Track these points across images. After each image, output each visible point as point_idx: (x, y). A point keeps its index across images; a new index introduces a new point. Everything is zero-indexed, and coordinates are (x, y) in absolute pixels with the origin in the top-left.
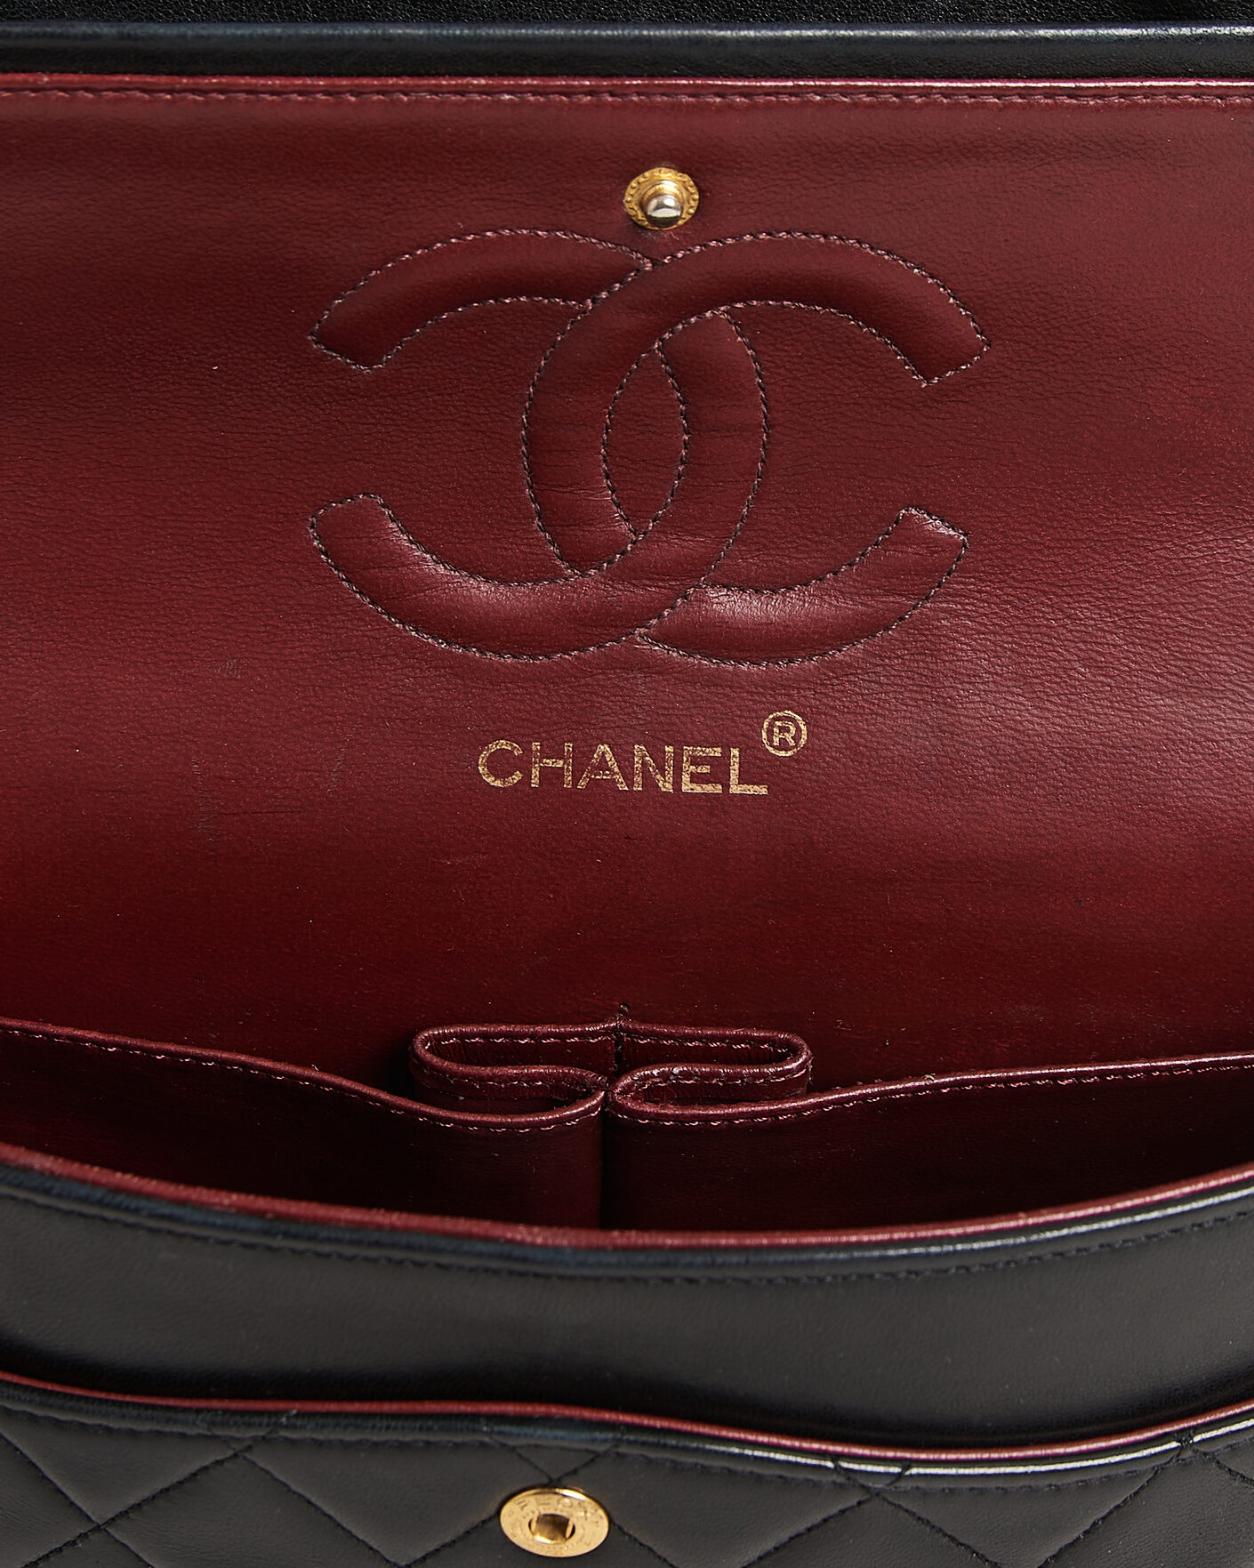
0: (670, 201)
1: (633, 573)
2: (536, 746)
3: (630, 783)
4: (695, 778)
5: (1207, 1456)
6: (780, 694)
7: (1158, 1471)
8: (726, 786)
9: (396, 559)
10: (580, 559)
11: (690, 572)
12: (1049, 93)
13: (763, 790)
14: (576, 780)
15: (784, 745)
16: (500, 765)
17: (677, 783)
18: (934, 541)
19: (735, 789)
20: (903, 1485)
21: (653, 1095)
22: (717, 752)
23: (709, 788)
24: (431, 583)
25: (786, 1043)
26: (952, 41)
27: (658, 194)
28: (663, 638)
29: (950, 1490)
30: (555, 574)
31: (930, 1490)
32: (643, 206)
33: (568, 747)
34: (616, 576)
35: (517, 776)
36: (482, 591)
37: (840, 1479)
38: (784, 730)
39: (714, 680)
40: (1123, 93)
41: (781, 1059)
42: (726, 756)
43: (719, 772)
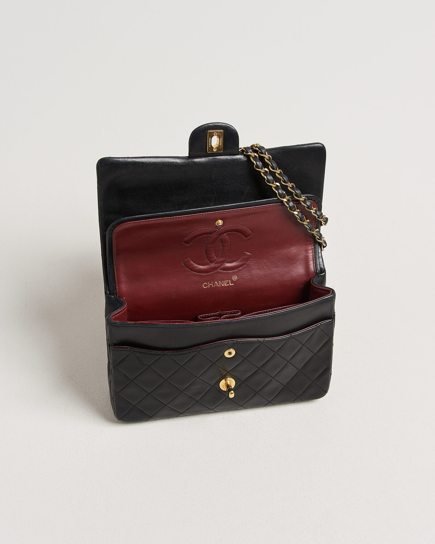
0: (221, 223)
1: (217, 263)
2: (209, 283)
3: (219, 286)
4: (226, 284)
5: (293, 337)
6: (234, 274)
7: (288, 338)
8: (229, 284)
9: (192, 265)
10: (211, 262)
11: (223, 262)
12: (258, 207)
13: (233, 284)
14: (213, 286)
15: (235, 279)
16: (205, 286)
17: (224, 285)
18: (248, 255)
19: (230, 285)
20: (264, 341)
21: (225, 318)
22: (228, 281)
23: (227, 285)
24: (196, 267)
25: (238, 311)
26: (248, 203)
27: (219, 223)
28: (221, 269)
29: (269, 341)
30: (209, 264)
31: (267, 342)
32: (218, 224)
33: (212, 282)
34: (215, 264)
35: (207, 286)
36: (202, 267)
37: (258, 341)
38: (235, 277)
39: (227, 273)
40: (265, 206)
41: (238, 313)
42: (229, 281)
43: (228, 283)
